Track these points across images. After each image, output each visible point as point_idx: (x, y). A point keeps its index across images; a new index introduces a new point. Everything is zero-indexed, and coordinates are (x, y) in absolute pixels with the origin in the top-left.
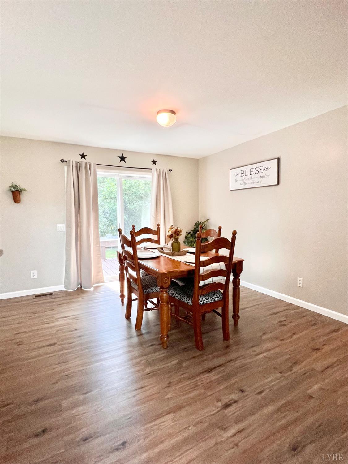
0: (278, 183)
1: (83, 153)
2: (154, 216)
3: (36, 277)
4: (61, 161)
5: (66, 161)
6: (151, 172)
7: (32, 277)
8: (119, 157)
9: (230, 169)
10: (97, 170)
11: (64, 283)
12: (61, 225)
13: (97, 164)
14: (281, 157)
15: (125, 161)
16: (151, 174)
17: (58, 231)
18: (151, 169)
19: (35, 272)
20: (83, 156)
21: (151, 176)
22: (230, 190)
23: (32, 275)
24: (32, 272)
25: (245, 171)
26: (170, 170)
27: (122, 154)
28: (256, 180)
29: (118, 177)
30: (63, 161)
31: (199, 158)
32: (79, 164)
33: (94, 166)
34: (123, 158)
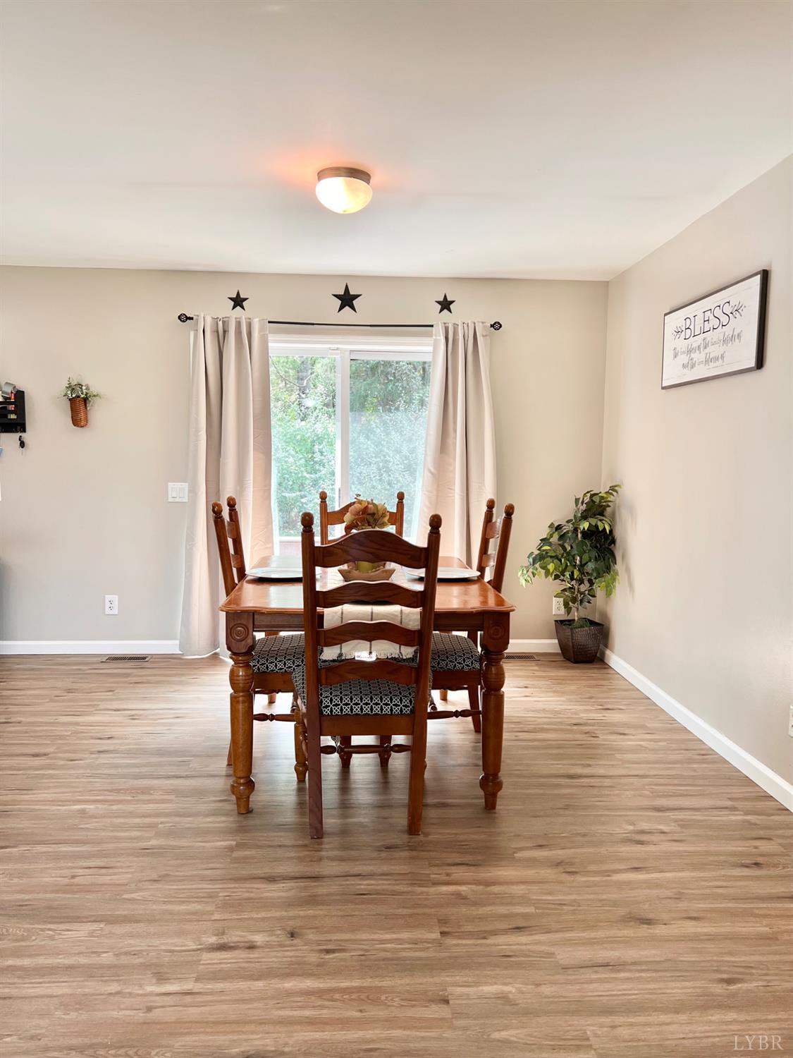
0: (760, 363)
1: (238, 293)
2: (433, 470)
3: (115, 611)
4: (179, 318)
5: (192, 319)
6: (432, 337)
7: (108, 611)
8: (336, 296)
9: (666, 315)
10: (271, 337)
11: (179, 637)
12: (178, 485)
13: (269, 322)
14: (771, 266)
15: (353, 309)
16: (430, 340)
17: (171, 500)
18: (432, 326)
19: (115, 598)
20: (238, 302)
21: (430, 349)
22: (663, 388)
23: (108, 605)
24: (108, 597)
25: (692, 319)
26: (496, 326)
27: (347, 287)
28: (714, 351)
29: (337, 354)
30: (184, 318)
31: (608, 280)
32: (220, 323)
33: (262, 329)
34: (347, 300)
